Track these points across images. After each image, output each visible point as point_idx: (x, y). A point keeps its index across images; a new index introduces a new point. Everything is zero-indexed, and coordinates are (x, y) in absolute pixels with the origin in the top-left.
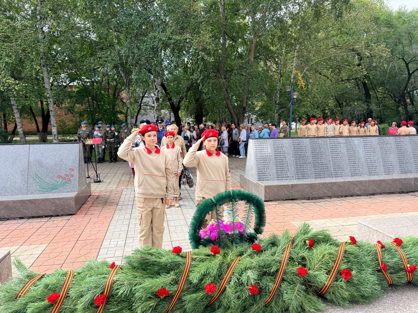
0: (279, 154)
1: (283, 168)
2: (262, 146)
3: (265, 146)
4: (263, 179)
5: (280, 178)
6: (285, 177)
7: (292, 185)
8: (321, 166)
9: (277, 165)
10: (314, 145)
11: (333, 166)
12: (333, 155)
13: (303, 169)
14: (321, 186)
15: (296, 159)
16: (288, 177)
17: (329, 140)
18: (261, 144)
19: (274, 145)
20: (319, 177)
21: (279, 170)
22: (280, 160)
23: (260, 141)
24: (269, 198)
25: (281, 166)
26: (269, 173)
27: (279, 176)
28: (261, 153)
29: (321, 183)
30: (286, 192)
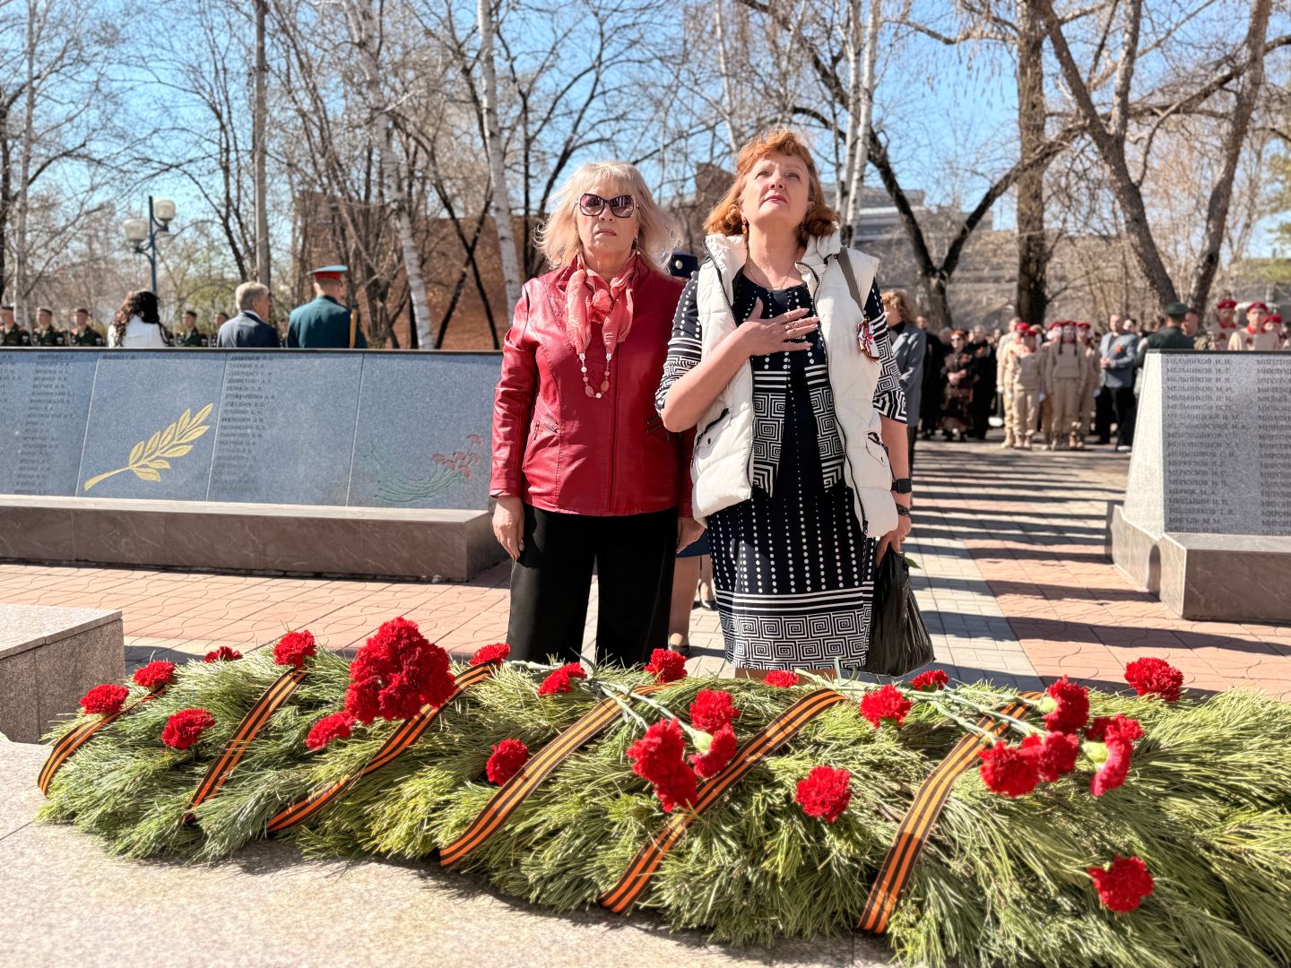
0: (1284, 423)
2: (1202, 385)
3: (1219, 385)
4: (1192, 526)
5: (1277, 528)
9: (1271, 470)
18: (1199, 375)
19: (1260, 381)
21: (1276, 489)
22: (1286, 446)
23: (1194, 362)
24: (1208, 606)
25: (1286, 476)
26: (1224, 501)
27: (1277, 518)
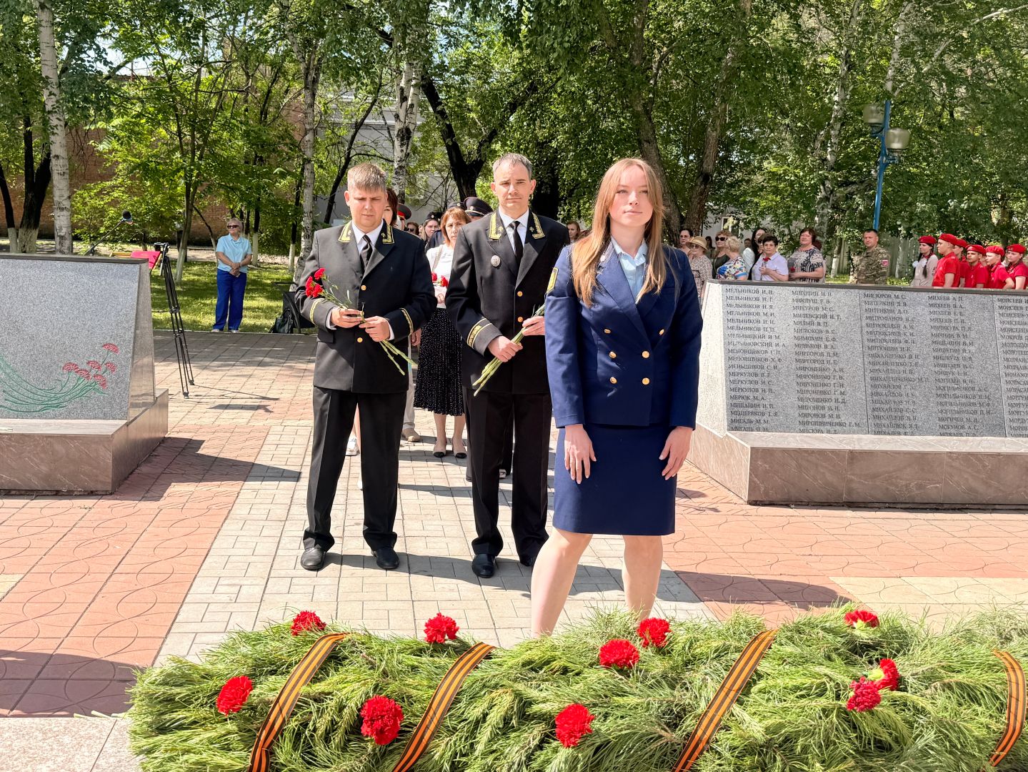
0: (812, 342)
1: (824, 393)
2: (753, 310)
3: (765, 311)
4: (748, 425)
5: (810, 427)
6: (831, 424)
7: (851, 452)
8: (964, 392)
9: (804, 380)
10: (944, 317)
11: (1011, 398)
12: (1011, 356)
13: (896, 399)
14: (956, 464)
15: (874, 364)
16: (840, 424)
17: (998, 304)
18: (750, 303)
19: (795, 308)
20: (953, 431)
22: (815, 361)
23: (752, 292)
24: (766, 493)
25: (815, 385)
26: (771, 406)
27: (809, 419)
28: (748, 333)
29: (959, 454)
30: (829, 477)
